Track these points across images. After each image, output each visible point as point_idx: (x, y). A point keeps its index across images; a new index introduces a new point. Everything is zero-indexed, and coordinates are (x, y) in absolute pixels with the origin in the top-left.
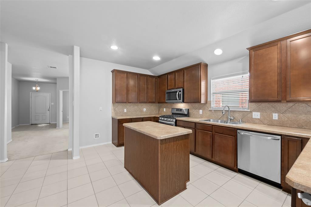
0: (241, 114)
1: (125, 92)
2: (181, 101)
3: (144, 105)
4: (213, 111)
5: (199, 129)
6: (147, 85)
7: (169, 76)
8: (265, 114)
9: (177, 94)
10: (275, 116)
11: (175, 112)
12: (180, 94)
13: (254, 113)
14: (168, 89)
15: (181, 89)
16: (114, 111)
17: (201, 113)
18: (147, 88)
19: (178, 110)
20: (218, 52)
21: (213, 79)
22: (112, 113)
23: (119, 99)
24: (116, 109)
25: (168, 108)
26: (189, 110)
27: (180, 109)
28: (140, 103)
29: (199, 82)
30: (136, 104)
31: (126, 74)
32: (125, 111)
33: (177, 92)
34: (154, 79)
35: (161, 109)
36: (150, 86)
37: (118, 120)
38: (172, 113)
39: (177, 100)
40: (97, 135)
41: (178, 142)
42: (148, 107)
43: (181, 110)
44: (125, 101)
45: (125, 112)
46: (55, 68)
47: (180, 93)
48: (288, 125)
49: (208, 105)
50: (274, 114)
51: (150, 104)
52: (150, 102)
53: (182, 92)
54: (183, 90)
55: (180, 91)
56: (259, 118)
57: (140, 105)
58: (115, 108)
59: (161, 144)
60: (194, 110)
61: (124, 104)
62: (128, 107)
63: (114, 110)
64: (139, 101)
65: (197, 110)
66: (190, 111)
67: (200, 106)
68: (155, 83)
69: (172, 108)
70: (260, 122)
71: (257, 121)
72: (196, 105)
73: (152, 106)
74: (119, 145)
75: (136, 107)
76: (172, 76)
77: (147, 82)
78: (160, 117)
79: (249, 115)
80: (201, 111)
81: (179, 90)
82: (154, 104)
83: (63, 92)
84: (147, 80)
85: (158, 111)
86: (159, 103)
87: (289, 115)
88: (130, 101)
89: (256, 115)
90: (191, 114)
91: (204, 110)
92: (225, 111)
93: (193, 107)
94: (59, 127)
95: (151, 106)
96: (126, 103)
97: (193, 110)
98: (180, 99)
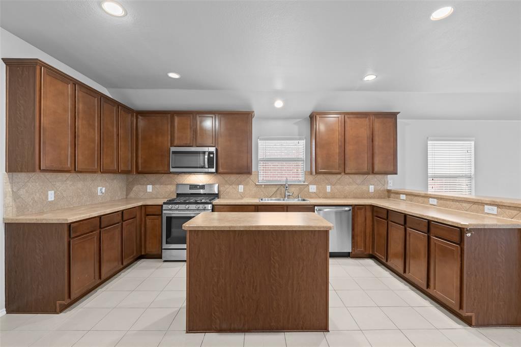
0: (297, 188)
1: (68, 139)
2: (214, 170)
3: (99, 177)
4: (263, 186)
6: (117, 126)
8: (320, 186)
9: (207, 156)
10: (329, 188)
11: (187, 190)
13: (310, 186)
14: (175, 144)
15: (214, 150)
16: (14, 200)
17: (242, 191)
19: (194, 186)
21: (260, 140)
24: (22, 192)
25: (161, 184)
27: (200, 185)
28: (102, 173)
31: (70, 88)
32: (51, 196)
35: (136, 188)
38: (177, 194)
39: (203, 167)
42: (107, 184)
43: (203, 187)
44: (68, 166)
45: (49, 200)
47: (212, 156)
48: (338, 197)
49: (253, 177)
50: (328, 186)
52: (122, 172)
53: (215, 153)
54: (217, 151)
55: (212, 153)
56: (315, 191)
58: (19, 190)
60: (228, 186)
61: (48, 176)
62: (58, 184)
63: (16, 196)
65: (234, 186)
67: (239, 179)
68: (131, 125)
70: (316, 195)
71: (313, 195)
72: (232, 177)
73: (115, 181)
75: (80, 185)
76: (188, 120)
77: (116, 121)
78: (165, 203)
79: (306, 189)
80: (241, 188)
81: (207, 149)
84: (117, 114)
85: (125, 193)
87: (338, 187)
89: (313, 188)
91: (246, 184)
92: (288, 185)
93: (226, 181)
96: (69, 171)
97: (225, 186)
98: (212, 167)
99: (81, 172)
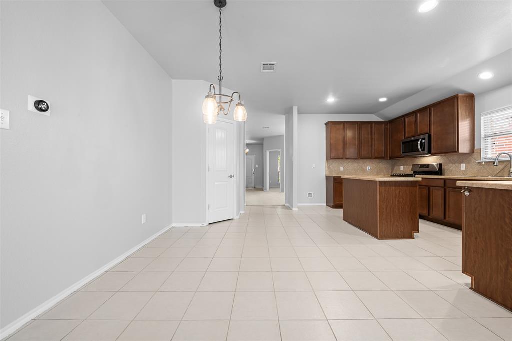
1: (341, 146)
2: (426, 152)
3: (368, 162)
4: (484, 164)
5: (450, 188)
6: (372, 134)
7: (407, 120)
9: (419, 142)
11: (419, 169)
12: (425, 143)
14: (406, 137)
15: (426, 136)
16: (328, 169)
17: (464, 169)
18: (372, 139)
19: (422, 166)
20: (486, 76)
21: (483, 116)
22: (326, 171)
23: (333, 155)
24: (331, 167)
25: (407, 165)
26: (443, 165)
27: (426, 165)
28: (361, 159)
29: (455, 122)
30: (357, 161)
31: (342, 125)
32: (342, 169)
33: (418, 140)
34: (384, 125)
35: (396, 168)
36: (376, 137)
37: (334, 177)
38: (414, 172)
39: (419, 151)
40: (310, 194)
41: (401, 188)
42: (374, 165)
43: (428, 166)
44: (342, 157)
46: (268, 128)
47: (424, 141)
49: (475, 156)
51: (378, 161)
52: (376, 158)
53: (427, 139)
54: (430, 137)
55: (424, 139)
57: (361, 162)
59: (380, 186)
60: (452, 165)
61: (341, 161)
62: (345, 164)
64: (361, 157)
65: (457, 165)
66: (443, 167)
67: (461, 158)
68: (385, 131)
69: (413, 165)
72: (455, 157)
74: (337, 206)
75: (356, 165)
76: (413, 119)
77: (371, 132)
80: (463, 166)
81: (422, 137)
82: (384, 161)
83: (270, 153)
84: (371, 128)
85: (390, 171)
86: (391, 158)
88: (348, 157)
90: (446, 171)
91: (468, 163)
94: (266, 190)
95: (380, 163)
96: (342, 159)
97: (450, 165)
98: (424, 150)
99: (348, 159)
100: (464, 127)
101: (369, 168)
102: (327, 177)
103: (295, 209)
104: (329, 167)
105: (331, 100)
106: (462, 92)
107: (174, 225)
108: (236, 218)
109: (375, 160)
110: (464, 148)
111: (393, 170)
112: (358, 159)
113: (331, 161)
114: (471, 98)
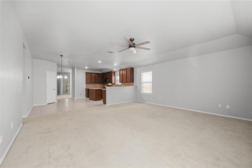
1: (90, 79)
2: (108, 83)
9: (107, 80)
14: (104, 79)
23: (88, 82)
26: (111, 85)
31: (90, 74)
32: (90, 86)
34: (101, 74)
36: (99, 77)
37: (88, 89)
40: (80, 94)
54: (109, 79)
61: (90, 84)
68: (101, 76)
69: (107, 85)
74: (88, 97)
75: (94, 85)
84: (98, 75)
86: (103, 83)
88: (92, 83)
95: (101, 84)
100: (113, 78)
101: (98, 86)
102: (86, 89)
103: (75, 99)
104: (86, 86)
105: (86, 68)
106: (113, 71)
107: (34, 105)
108: (56, 102)
109: (99, 84)
110: (113, 82)
111: (104, 86)
112: (95, 83)
113: (87, 84)
114: (114, 72)
